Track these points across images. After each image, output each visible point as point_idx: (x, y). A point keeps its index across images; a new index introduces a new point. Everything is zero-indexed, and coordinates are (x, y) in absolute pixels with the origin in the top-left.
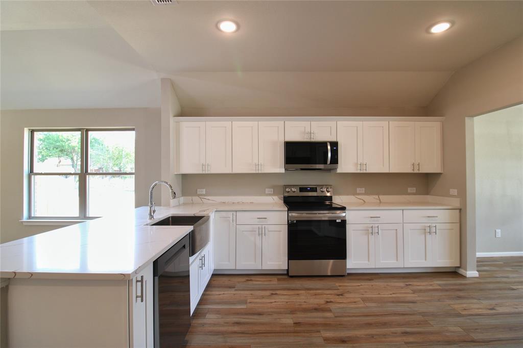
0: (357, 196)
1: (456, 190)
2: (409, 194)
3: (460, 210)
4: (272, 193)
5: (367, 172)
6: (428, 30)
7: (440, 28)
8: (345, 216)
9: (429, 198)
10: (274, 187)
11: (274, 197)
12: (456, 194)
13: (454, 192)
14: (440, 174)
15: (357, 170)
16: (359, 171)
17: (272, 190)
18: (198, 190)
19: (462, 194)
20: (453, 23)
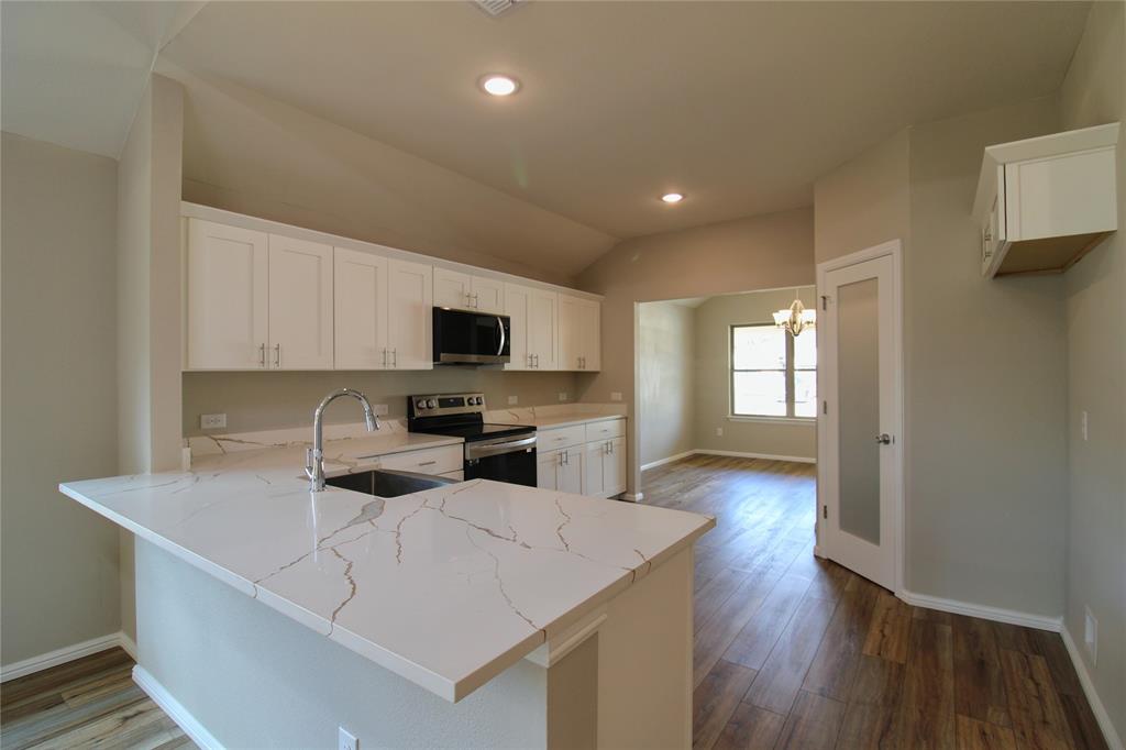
0: (511, 410)
1: (620, 394)
2: (560, 403)
3: (626, 418)
4: (387, 412)
5: (539, 369)
6: (660, 198)
7: (672, 198)
8: (535, 443)
9: (579, 407)
10: (387, 400)
11: (390, 422)
12: (620, 398)
13: (617, 396)
14: (597, 373)
15: (526, 366)
16: (529, 369)
17: (386, 406)
18: (204, 417)
19: (629, 398)
20: (684, 196)
